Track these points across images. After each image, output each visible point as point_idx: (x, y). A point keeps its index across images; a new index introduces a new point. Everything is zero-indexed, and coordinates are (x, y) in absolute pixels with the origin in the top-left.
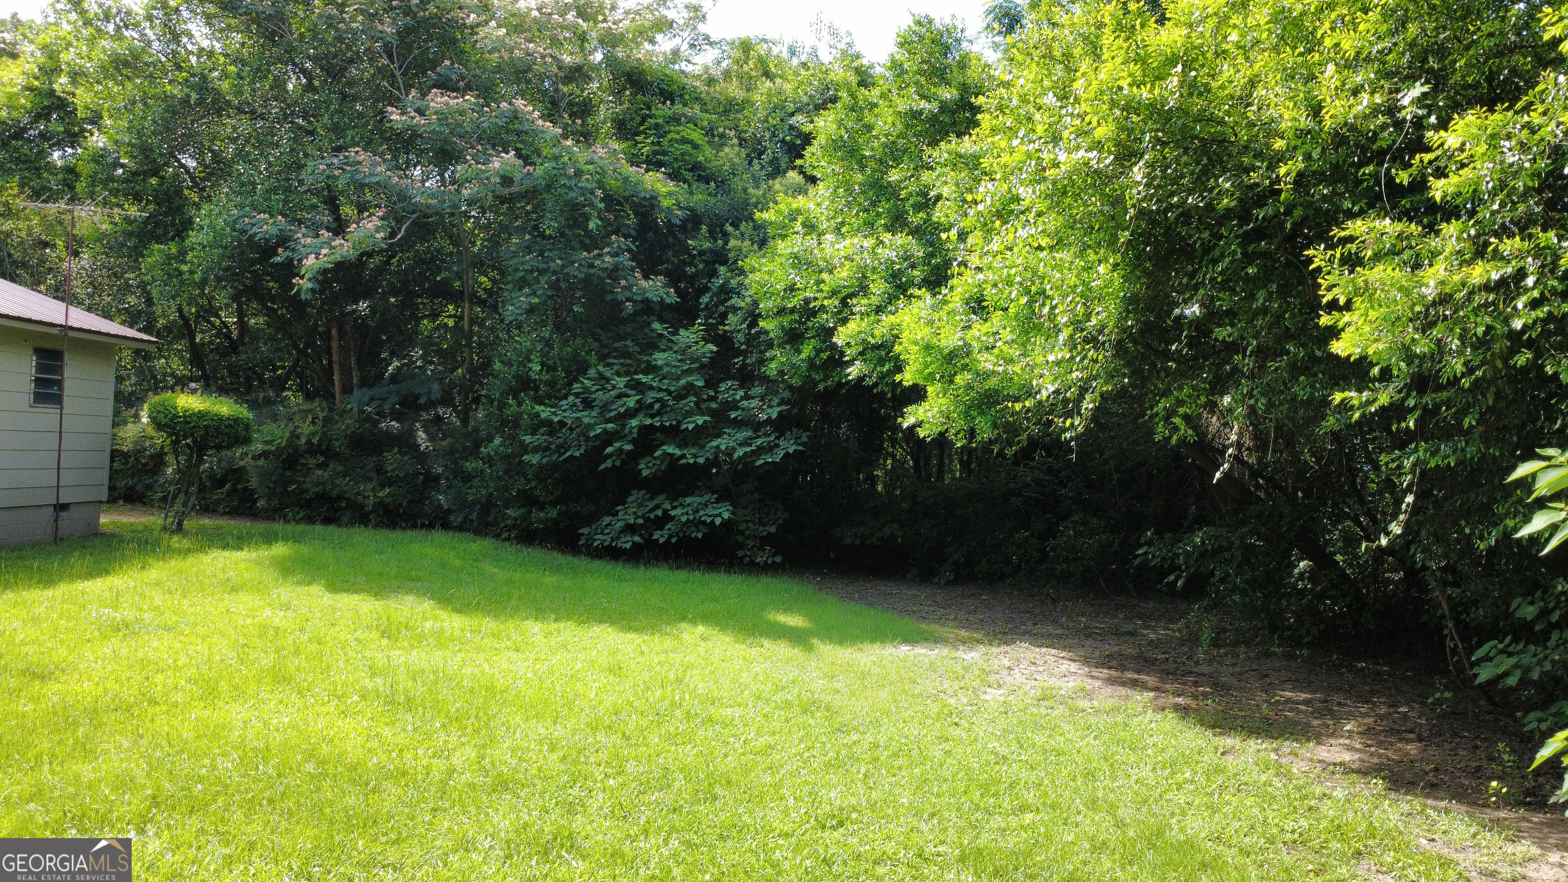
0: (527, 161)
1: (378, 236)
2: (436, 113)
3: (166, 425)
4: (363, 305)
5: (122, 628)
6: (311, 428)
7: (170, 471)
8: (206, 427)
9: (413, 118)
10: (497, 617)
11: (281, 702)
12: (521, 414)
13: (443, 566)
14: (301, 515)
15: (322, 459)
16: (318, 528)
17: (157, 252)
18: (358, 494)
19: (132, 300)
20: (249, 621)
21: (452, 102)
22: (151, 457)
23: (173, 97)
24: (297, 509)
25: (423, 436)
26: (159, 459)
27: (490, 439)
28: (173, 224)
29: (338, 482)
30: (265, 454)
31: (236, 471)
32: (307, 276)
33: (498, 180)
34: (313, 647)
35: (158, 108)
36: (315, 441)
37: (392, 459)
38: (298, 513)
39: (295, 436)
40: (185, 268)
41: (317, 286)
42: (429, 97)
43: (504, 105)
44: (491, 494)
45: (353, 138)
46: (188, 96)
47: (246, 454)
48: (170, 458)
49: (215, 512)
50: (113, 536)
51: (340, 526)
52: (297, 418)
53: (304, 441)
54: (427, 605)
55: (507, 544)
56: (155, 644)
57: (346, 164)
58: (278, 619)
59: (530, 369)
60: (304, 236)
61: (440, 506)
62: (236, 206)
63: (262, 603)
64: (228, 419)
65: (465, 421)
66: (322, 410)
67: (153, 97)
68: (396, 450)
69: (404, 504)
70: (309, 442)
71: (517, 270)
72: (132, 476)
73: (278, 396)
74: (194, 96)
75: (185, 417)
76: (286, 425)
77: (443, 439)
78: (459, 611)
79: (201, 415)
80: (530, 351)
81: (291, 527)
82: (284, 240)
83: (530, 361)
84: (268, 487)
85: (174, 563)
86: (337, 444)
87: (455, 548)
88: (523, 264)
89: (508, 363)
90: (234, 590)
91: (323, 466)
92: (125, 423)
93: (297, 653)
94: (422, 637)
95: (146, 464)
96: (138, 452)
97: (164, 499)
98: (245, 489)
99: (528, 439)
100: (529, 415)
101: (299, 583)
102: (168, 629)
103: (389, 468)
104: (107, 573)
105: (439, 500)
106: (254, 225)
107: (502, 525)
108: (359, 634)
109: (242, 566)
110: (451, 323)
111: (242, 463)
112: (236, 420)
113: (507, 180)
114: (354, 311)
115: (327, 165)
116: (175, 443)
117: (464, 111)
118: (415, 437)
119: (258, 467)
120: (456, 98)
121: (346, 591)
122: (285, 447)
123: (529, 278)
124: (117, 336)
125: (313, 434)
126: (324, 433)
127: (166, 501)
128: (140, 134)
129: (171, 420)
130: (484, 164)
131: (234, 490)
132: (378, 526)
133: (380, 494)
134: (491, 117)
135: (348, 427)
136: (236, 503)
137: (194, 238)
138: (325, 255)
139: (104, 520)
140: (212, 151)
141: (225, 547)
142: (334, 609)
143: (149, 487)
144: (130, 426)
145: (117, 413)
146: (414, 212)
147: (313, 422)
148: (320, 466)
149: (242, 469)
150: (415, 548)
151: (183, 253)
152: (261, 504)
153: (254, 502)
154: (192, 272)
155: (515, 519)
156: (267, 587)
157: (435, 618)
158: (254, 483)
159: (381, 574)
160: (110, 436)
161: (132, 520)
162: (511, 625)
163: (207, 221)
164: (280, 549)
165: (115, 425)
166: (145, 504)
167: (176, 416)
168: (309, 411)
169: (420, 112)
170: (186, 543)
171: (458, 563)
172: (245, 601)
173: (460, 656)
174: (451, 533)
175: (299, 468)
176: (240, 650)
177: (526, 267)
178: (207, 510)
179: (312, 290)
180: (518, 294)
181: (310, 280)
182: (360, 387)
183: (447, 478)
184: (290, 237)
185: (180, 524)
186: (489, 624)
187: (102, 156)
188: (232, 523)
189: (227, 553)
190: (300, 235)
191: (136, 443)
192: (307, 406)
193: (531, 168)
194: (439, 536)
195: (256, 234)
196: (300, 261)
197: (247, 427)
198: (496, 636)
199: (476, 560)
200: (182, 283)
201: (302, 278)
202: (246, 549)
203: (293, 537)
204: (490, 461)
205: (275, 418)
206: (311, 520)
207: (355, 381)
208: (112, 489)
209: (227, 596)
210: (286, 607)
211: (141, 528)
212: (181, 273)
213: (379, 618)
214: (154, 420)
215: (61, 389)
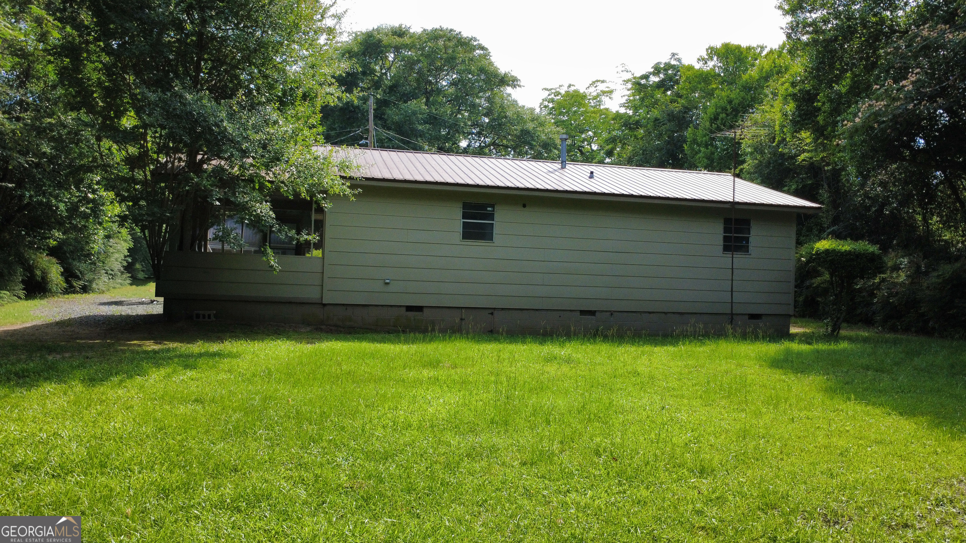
129: (811, 258)
185: (833, 332)
215: (748, 242)
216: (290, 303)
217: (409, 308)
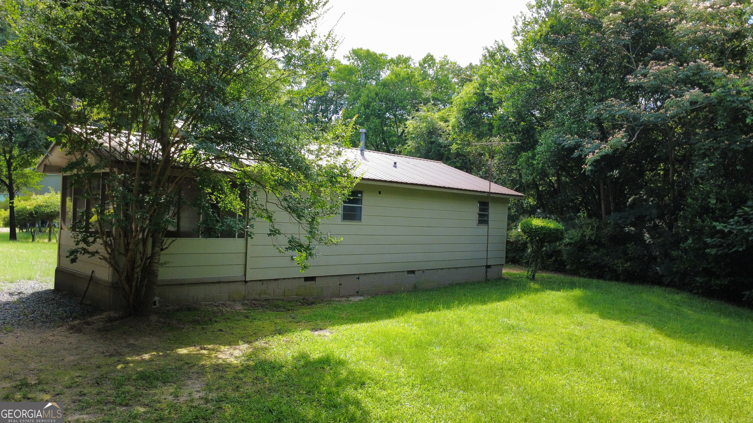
0: (705, 90)
1: (623, 141)
2: (653, 75)
3: (528, 232)
4: (616, 172)
5: (511, 328)
6: (591, 232)
7: (529, 250)
8: (545, 233)
9: (640, 79)
10: (691, 343)
11: (579, 377)
12: (705, 226)
13: (660, 307)
14: (586, 274)
15: (596, 247)
16: (595, 281)
17: (524, 155)
18: (614, 264)
19: (514, 176)
20: (564, 330)
21: (661, 68)
22: (522, 244)
23: (530, 89)
24: (584, 271)
25: (648, 236)
26: (525, 245)
27: (687, 239)
28: (530, 142)
29: (604, 258)
30: (569, 244)
31: (557, 251)
32: (588, 164)
33: (688, 104)
34: (594, 349)
35: (523, 94)
36: (593, 238)
37: (631, 247)
38: (585, 272)
39: (583, 236)
40: (535, 162)
41: (593, 168)
42: (649, 67)
43: (692, 64)
44: (687, 268)
45: (610, 93)
46: (536, 87)
47: (562, 244)
48: (529, 245)
49: (548, 269)
50: (507, 280)
51: (605, 280)
52: (584, 227)
53: (587, 238)
54: (651, 331)
55: (696, 296)
56: (525, 338)
57: (607, 107)
58: (577, 331)
59: (710, 202)
60: (587, 143)
61: (657, 273)
62: (556, 133)
63: (569, 321)
64: (554, 230)
65: (671, 228)
66: (596, 223)
67: (522, 90)
68: (633, 243)
69: (638, 271)
70: (590, 238)
71: (700, 149)
72: (514, 252)
73: (575, 215)
74: (538, 87)
75: (535, 229)
76: (579, 231)
77: (659, 238)
78: (669, 336)
79: (542, 228)
80: (709, 193)
81: (582, 280)
82: (577, 146)
83: (709, 198)
84: (571, 260)
85: (532, 296)
86: (603, 240)
87: (666, 298)
88: (704, 145)
89: (696, 199)
90: (557, 313)
91: (597, 250)
92: (512, 229)
93: (586, 350)
94: (650, 349)
95: (519, 247)
96: (517, 242)
97: (527, 263)
98: (561, 260)
99: (709, 240)
100: (709, 227)
101: (587, 312)
102: (530, 331)
103: (630, 252)
104: (506, 299)
105: (657, 270)
106: (564, 141)
107: (693, 285)
108: (616, 344)
109: (560, 300)
110: (662, 173)
111: (560, 248)
112: (557, 230)
113: (693, 103)
114: (611, 175)
115: (598, 109)
116: (531, 240)
117: (668, 71)
118: (644, 236)
119: (567, 250)
120: (663, 65)
121: (609, 318)
122: (579, 241)
123: (708, 153)
124: (509, 195)
125: (592, 235)
126: (597, 234)
127: (527, 265)
128: (517, 107)
129: (530, 230)
130: (680, 97)
131: (556, 261)
132: (625, 281)
133: (626, 265)
134: (684, 71)
135: (608, 231)
136: (557, 266)
137: (539, 149)
138: (597, 153)
139: (504, 271)
140: (546, 108)
141: (553, 289)
142: (604, 328)
143: (521, 257)
144: (513, 230)
145: (508, 225)
146: (641, 125)
147: (592, 229)
148: (595, 250)
149: (560, 251)
150: (644, 296)
151: (534, 156)
152: (568, 267)
153: (565, 266)
154: (538, 164)
155: (701, 283)
156: (571, 313)
157: (656, 338)
158: (565, 257)
159: (626, 310)
160: (506, 235)
161: (515, 272)
162: (699, 349)
163: (544, 141)
164: (577, 292)
165: (508, 230)
166: (519, 264)
167: (532, 229)
168: (590, 224)
169: (645, 76)
170: (537, 286)
171: (668, 306)
172: (562, 319)
173: (671, 363)
174: (663, 288)
175: (585, 251)
176: (560, 346)
177: (705, 147)
178: (545, 268)
179: (591, 170)
180: (701, 162)
181: (590, 165)
182: (614, 211)
183: (661, 258)
184: (580, 144)
185: (534, 276)
186: (687, 347)
187: (502, 117)
188: (556, 275)
189: (553, 292)
190: (585, 143)
191: (516, 238)
192: (589, 221)
193: (708, 94)
194: (657, 290)
195: (565, 145)
196: (585, 156)
197: (562, 233)
198: (692, 354)
199: (678, 305)
200: (534, 168)
201: (586, 165)
202: (562, 290)
203: (583, 286)
204: (685, 251)
205: (574, 226)
206: (591, 276)
207: (612, 208)
208: (507, 257)
209: (554, 316)
210: (580, 324)
211: (518, 276)
212: (534, 164)
213: (626, 336)
214: (523, 230)
215: (488, 218)
216: (220, 282)
217: (307, 279)
